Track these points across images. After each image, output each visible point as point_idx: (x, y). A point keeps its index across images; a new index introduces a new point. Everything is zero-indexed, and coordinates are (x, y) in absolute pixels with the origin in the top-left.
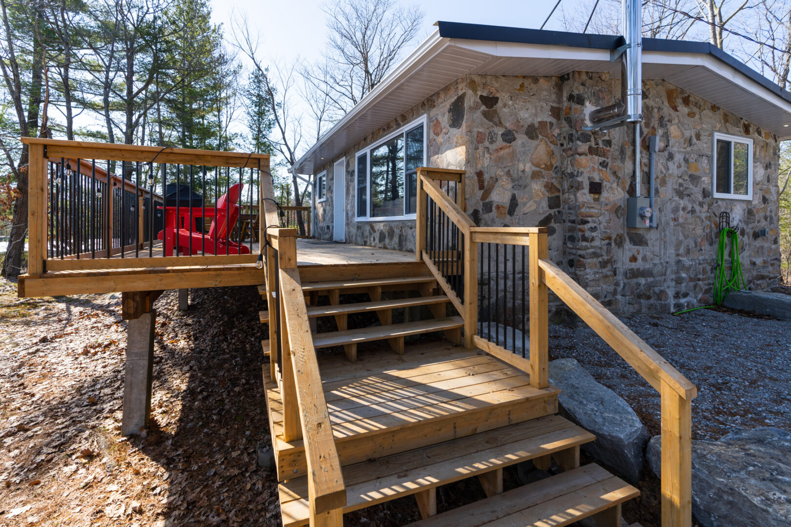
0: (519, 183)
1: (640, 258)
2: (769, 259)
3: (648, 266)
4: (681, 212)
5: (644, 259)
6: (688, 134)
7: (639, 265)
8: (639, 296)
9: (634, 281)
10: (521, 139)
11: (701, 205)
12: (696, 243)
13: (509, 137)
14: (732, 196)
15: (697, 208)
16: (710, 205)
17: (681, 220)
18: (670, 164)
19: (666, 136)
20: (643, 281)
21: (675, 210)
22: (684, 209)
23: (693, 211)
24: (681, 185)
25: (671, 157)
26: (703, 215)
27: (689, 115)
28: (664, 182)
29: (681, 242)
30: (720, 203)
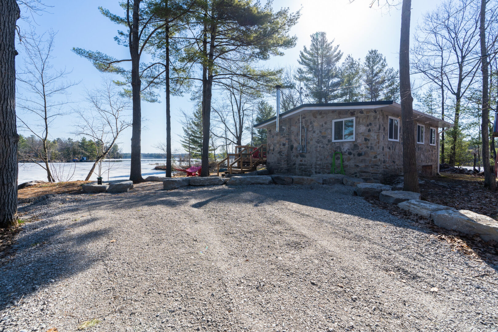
0: (275, 145)
1: (303, 161)
2: (370, 165)
3: (306, 163)
4: (318, 148)
5: (305, 161)
6: (321, 124)
7: (303, 162)
8: (303, 171)
9: (301, 167)
10: (275, 137)
11: (327, 145)
12: (325, 157)
13: (273, 137)
14: (343, 140)
15: (325, 146)
16: (331, 145)
17: (318, 150)
18: (314, 134)
19: (313, 126)
20: (303, 167)
21: (316, 147)
22: (320, 147)
23: (323, 147)
24: (318, 140)
25: (314, 132)
26: (328, 148)
27: (321, 118)
28: (311, 140)
29: (318, 157)
30: (336, 143)
